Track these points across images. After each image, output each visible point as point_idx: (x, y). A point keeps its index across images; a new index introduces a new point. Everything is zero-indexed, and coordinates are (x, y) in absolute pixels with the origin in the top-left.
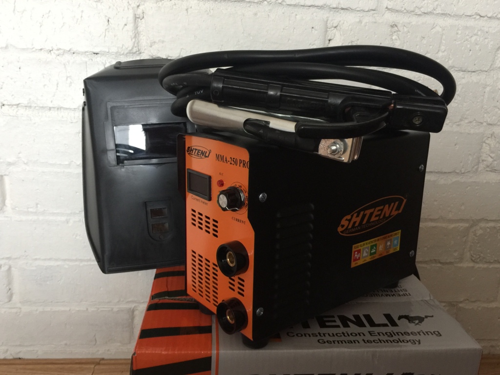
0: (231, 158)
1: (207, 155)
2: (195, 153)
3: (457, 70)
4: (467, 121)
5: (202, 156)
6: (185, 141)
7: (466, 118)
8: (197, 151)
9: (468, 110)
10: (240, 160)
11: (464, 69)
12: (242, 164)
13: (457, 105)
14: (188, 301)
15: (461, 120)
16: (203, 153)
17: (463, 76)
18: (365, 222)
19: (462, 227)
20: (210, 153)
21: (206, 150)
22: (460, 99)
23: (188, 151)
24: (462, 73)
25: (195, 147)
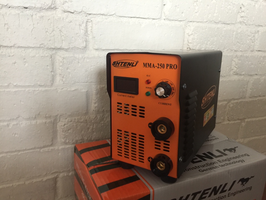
0: (158, 64)
1: (134, 65)
2: (121, 65)
3: (222, 23)
4: (226, 49)
5: (128, 66)
6: (110, 58)
7: (226, 48)
8: (123, 64)
9: (227, 44)
10: (167, 64)
11: (225, 23)
12: (169, 67)
13: (222, 41)
14: (111, 163)
15: (224, 49)
16: (129, 64)
17: (224, 26)
18: (207, 101)
19: (224, 104)
20: (137, 63)
21: (133, 62)
22: (224, 38)
23: (113, 65)
24: (224, 25)
25: (121, 61)
